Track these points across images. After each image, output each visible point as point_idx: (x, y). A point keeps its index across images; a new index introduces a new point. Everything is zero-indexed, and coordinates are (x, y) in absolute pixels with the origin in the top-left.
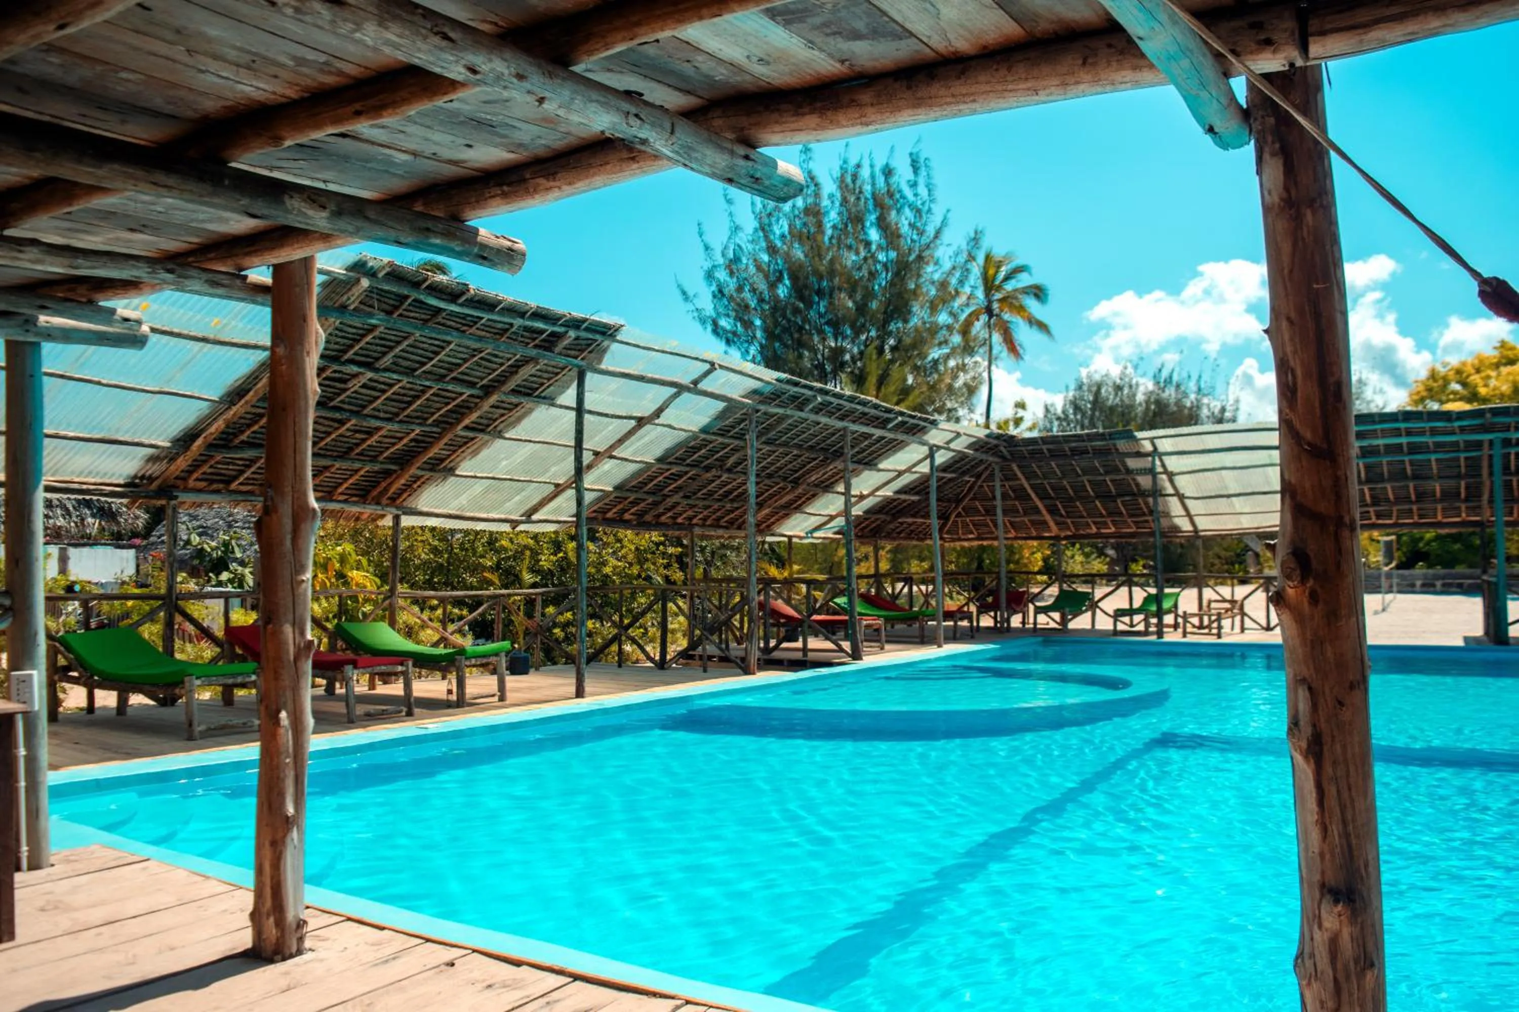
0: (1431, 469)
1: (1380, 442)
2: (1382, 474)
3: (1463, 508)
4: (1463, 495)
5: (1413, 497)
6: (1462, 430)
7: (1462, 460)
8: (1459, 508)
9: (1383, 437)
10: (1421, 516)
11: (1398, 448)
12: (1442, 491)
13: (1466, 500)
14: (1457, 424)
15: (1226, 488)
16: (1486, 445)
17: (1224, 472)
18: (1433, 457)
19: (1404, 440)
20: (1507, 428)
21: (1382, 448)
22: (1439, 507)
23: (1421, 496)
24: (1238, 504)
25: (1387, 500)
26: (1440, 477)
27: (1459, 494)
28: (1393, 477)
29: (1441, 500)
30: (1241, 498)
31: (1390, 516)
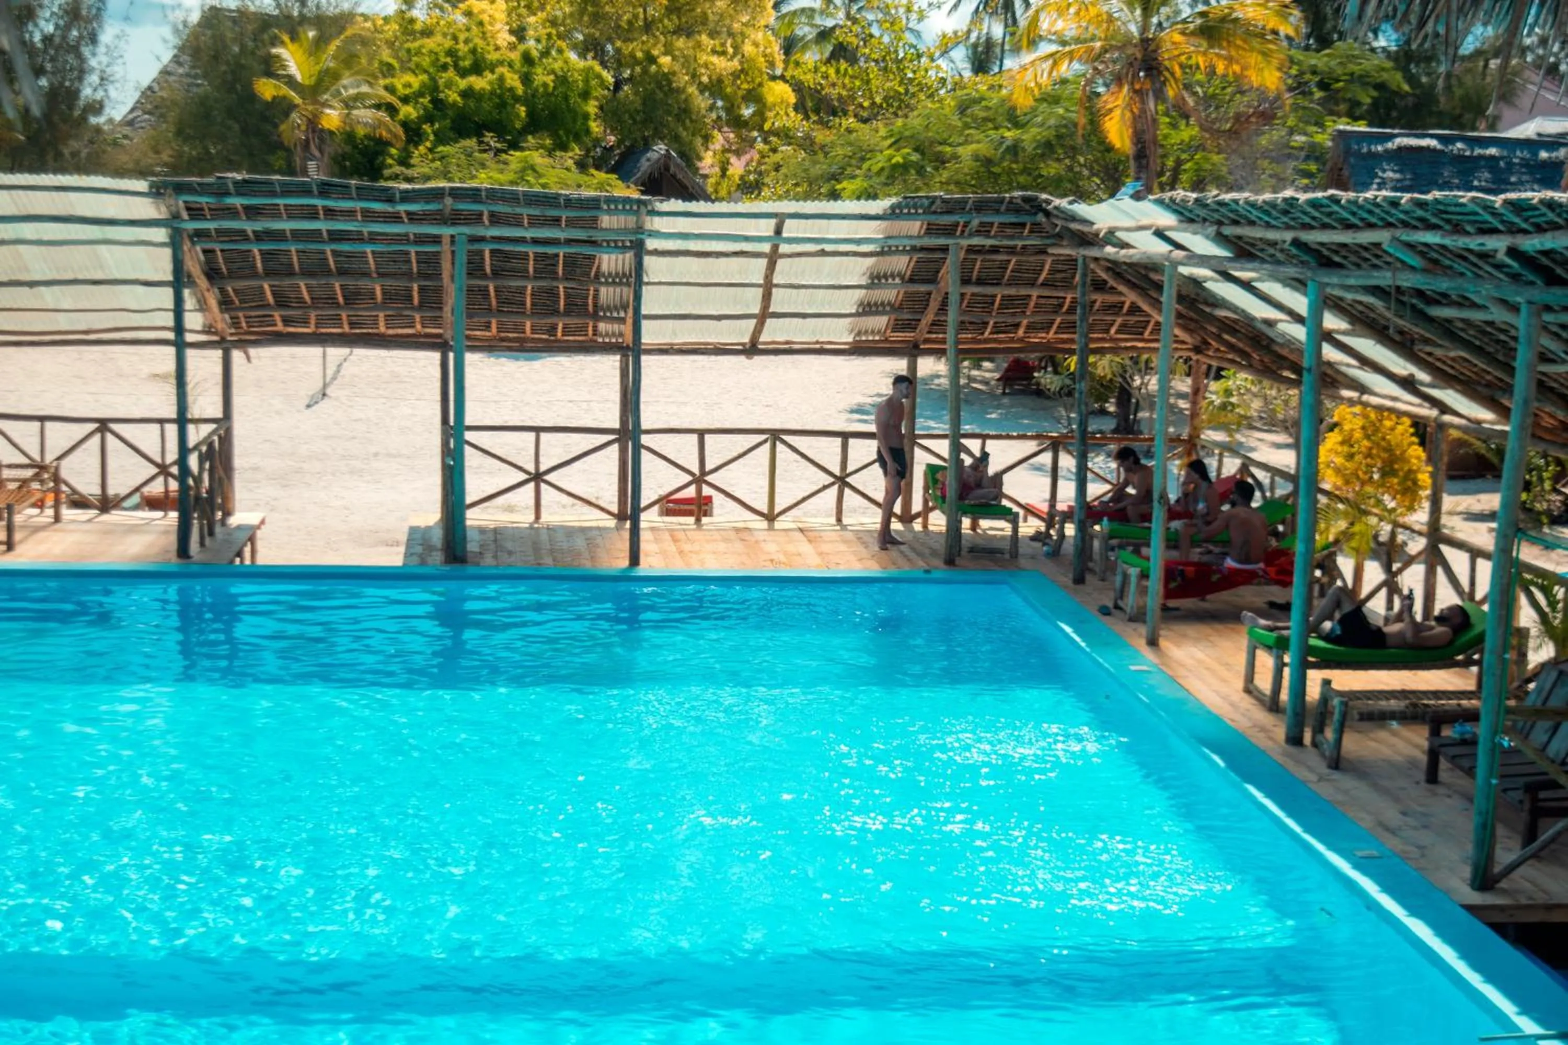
0: (367, 263)
1: (287, 226)
2: (291, 265)
3: (417, 317)
4: (416, 301)
5: (341, 300)
6: (413, 217)
7: (413, 255)
8: (413, 318)
9: (291, 218)
10: (352, 325)
11: (314, 235)
12: (384, 293)
13: (421, 306)
14: (402, 208)
15: (27, 270)
16: (446, 241)
17: (22, 248)
18: (368, 249)
19: (322, 225)
20: (476, 219)
21: (288, 234)
22: (381, 315)
23: (352, 298)
24: (49, 297)
25: (301, 300)
26: (381, 275)
27: (410, 298)
28: (307, 273)
29: (384, 306)
30: (56, 289)
31: (305, 322)
